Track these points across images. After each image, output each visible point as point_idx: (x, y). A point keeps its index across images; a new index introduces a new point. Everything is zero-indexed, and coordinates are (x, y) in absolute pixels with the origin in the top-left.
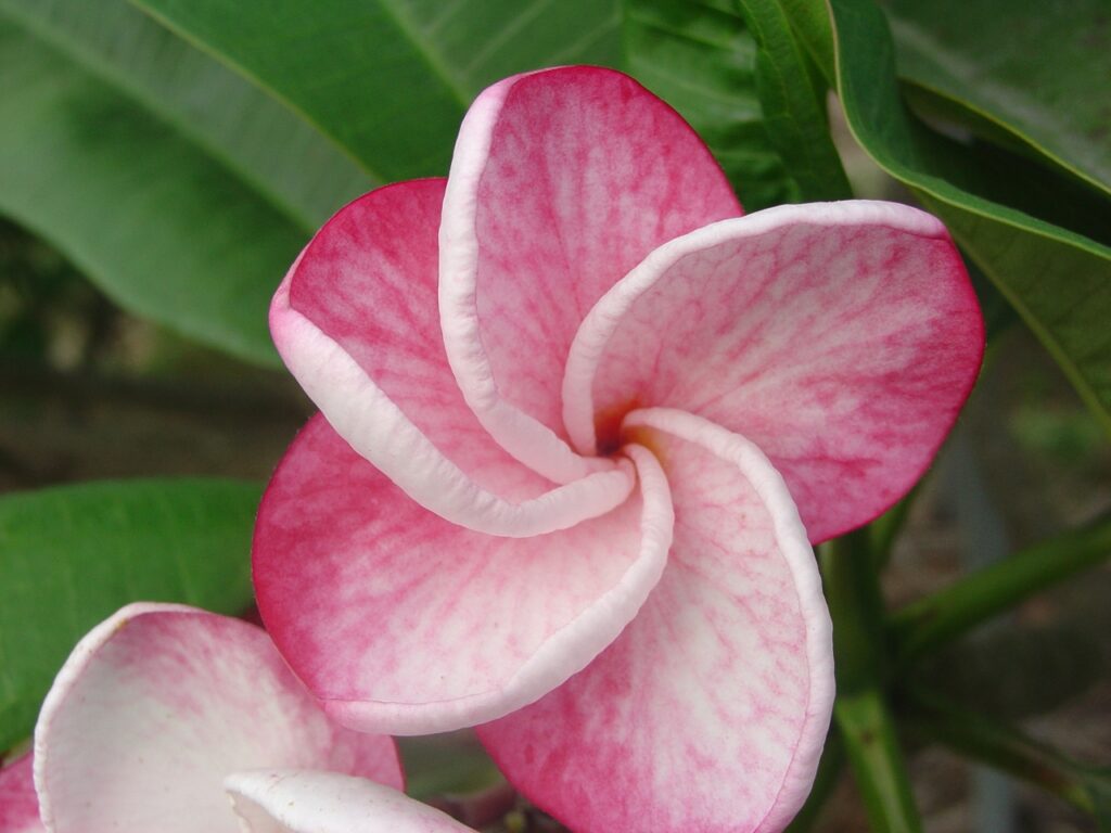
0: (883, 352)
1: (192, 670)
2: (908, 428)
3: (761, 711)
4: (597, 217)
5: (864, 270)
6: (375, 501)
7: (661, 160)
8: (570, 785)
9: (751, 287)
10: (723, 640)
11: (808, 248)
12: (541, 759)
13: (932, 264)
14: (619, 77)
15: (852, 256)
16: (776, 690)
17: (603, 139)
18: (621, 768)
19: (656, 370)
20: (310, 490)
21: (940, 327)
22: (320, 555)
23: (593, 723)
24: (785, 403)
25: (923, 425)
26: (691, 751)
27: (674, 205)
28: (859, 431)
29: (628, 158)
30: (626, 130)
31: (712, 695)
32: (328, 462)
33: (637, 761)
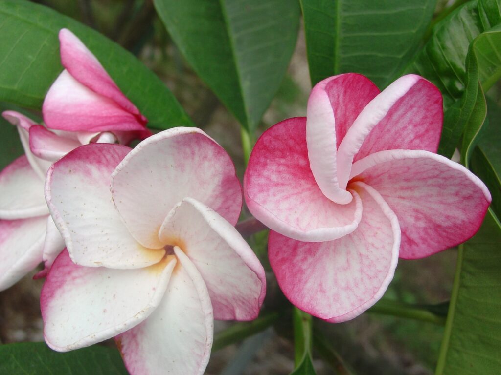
0: (443, 218)
1: (193, 159)
2: (432, 243)
3: (348, 288)
4: (400, 125)
5: (457, 194)
6: (288, 153)
7: (428, 124)
8: (283, 270)
9: (425, 175)
10: (348, 261)
11: (449, 178)
12: (279, 257)
13: (476, 206)
14: (440, 96)
15: (457, 189)
16: (357, 285)
17: (420, 107)
18: (299, 276)
19: (378, 176)
20: (276, 138)
21: (464, 224)
22: (266, 157)
23: (299, 258)
24: (406, 211)
25: (436, 244)
26: (321, 285)
27: (421, 138)
28: (419, 233)
29: (421, 117)
30: (427, 110)
31: (336, 274)
32: (286, 134)
33: (304, 277)
